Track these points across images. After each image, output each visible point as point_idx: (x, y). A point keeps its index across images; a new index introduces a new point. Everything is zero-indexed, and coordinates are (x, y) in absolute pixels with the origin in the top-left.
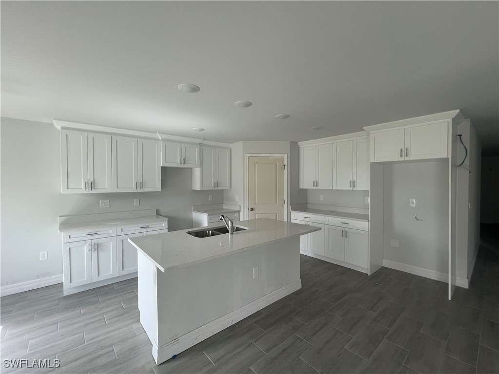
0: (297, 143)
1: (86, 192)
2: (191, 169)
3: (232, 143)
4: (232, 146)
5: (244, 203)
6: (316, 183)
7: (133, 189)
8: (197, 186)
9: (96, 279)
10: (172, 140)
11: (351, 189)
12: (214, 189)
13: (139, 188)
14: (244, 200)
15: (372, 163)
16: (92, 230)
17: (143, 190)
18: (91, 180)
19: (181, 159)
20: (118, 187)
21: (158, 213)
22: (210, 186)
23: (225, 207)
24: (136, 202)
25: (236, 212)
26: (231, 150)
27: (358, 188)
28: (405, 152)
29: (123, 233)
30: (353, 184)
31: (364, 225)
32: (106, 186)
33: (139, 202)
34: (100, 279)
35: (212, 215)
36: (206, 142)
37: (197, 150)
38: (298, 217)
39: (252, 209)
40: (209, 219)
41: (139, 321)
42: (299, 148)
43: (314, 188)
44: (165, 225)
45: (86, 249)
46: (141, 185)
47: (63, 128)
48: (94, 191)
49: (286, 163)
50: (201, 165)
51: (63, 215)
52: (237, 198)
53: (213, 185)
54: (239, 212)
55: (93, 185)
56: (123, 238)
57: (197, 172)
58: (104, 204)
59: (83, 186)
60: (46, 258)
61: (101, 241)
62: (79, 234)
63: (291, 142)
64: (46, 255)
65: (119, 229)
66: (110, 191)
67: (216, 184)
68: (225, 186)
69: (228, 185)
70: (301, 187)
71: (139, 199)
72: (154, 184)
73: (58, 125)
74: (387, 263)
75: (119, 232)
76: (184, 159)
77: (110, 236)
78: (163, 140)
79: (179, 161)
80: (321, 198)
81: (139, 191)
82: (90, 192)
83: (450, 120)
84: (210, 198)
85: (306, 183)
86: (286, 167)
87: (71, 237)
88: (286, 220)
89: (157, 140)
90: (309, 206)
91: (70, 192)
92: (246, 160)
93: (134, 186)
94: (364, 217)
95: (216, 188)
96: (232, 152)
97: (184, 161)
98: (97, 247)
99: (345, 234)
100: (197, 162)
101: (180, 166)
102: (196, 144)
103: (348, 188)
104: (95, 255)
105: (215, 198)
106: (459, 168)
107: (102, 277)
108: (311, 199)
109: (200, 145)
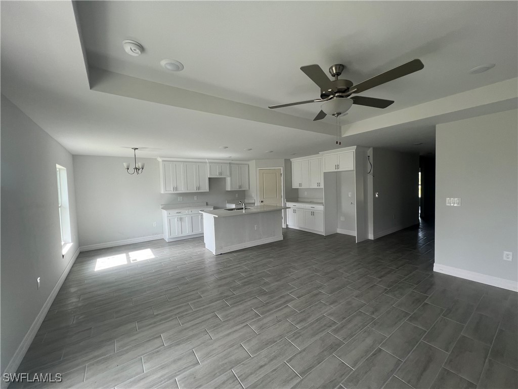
0: (289, 159)
2: (225, 178)
3: (248, 161)
4: (249, 163)
5: (257, 198)
6: (300, 185)
7: (195, 191)
8: (228, 188)
9: (181, 235)
10: (214, 163)
11: (318, 187)
14: (257, 196)
15: (324, 173)
16: (179, 211)
17: (200, 191)
18: (175, 186)
21: (207, 204)
23: (247, 200)
24: (195, 198)
25: (252, 203)
26: (248, 166)
27: (321, 187)
28: (337, 167)
29: (192, 213)
30: (319, 184)
31: (321, 208)
32: (182, 190)
33: (197, 198)
35: (237, 205)
36: (232, 162)
37: (228, 166)
38: (290, 205)
39: (262, 202)
41: (205, 247)
42: (291, 162)
43: (300, 187)
44: (212, 208)
45: (176, 219)
46: (199, 188)
47: (163, 161)
48: (177, 192)
49: (282, 173)
50: (231, 175)
51: (163, 204)
52: (253, 195)
53: (238, 188)
54: (254, 203)
55: (177, 189)
56: (192, 215)
57: (228, 180)
58: (180, 199)
59: (172, 189)
60: (156, 226)
61: (182, 216)
62: (173, 212)
63: (285, 160)
64: (156, 224)
65: (190, 211)
66: (184, 192)
67: (240, 187)
68: (245, 188)
69: (247, 187)
70: (293, 187)
71: (196, 196)
72: (205, 188)
73: (160, 160)
74: (339, 231)
77: (186, 213)
78: (209, 163)
79: (218, 174)
80: (306, 194)
81: (198, 191)
82: (175, 192)
83: (354, 151)
84: (237, 195)
85: (295, 185)
86: (282, 175)
87: (170, 213)
88: (283, 206)
89: (206, 163)
90: (299, 200)
91: (166, 192)
92: (258, 172)
93: (195, 189)
94: (321, 203)
95: (240, 189)
96: (250, 167)
97: (221, 174)
98: (181, 219)
99: (313, 213)
100: (228, 173)
101: (219, 177)
102: (227, 163)
103: (316, 187)
104: (180, 223)
105: (240, 195)
106: (369, 174)
107: (184, 234)
108: (300, 195)
109: (230, 163)
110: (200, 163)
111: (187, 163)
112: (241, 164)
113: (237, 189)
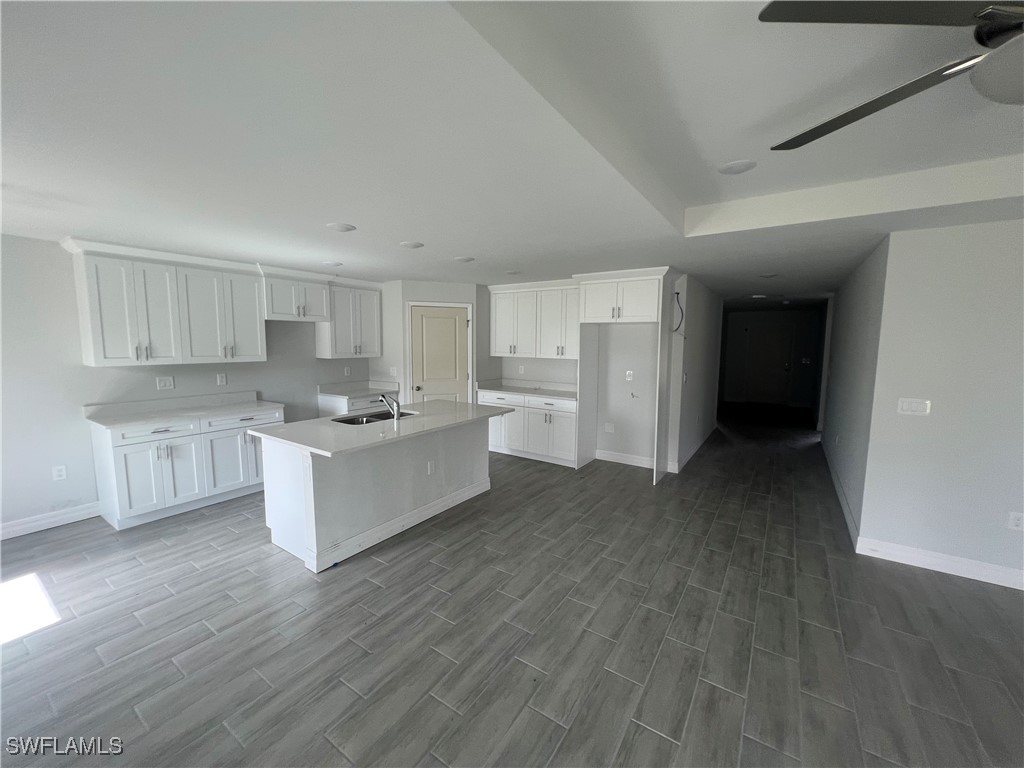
0: (486, 287)
1: (138, 363)
2: (314, 323)
3: (382, 282)
4: (383, 286)
5: (405, 378)
6: (513, 349)
7: (219, 357)
8: (325, 350)
9: (171, 502)
10: (281, 277)
11: (558, 357)
12: (355, 356)
13: (229, 356)
14: (405, 374)
15: (581, 324)
16: (161, 426)
17: (237, 360)
18: (145, 343)
19: (299, 308)
20: (194, 354)
21: (259, 397)
22: (348, 353)
23: (371, 385)
24: (219, 380)
25: (392, 392)
26: (381, 294)
27: (567, 356)
28: (617, 312)
29: (212, 429)
30: (561, 350)
31: (571, 405)
32: (172, 353)
33: (224, 380)
34: (178, 501)
35: (355, 398)
36: (339, 280)
37: (325, 294)
38: (488, 397)
39: (419, 389)
40: (351, 405)
41: (270, 542)
42: (489, 294)
43: (511, 355)
44: (279, 415)
45: (151, 454)
46: (233, 350)
47: (88, 253)
48: (151, 362)
49: (470, 318)
50: (332, 318)
51: (90, 402)
52: (393, 371)
53: (353, 350)
54: (397, 393)
55: (149, 352)
56: (211, 436)
57: (325, 330)
58: (161, 383)
59: (131, 353)
60: (64, 477)
61: (175, 442)
62: (139, 430)
63: (477, 285)
64: (64, 472)
65: (204, 423)
66: (180, 361)
67: (358, 349)
68: (372, 351)
69: (377, 349)
70: (493, 354)
71: (224, 375)
72: (256, 349)
74: (601, 454)
75: (205, 427)
76: (304, 308)
77: (190, 431)
78: (268, 276)
79: (295, 311)
80: (522, 370)
81: (229, 360)
82: (144, 363)
83: (661, 277)
84: (346, 371)
85: (499, 348)
86: (470, 323)
87: (126, 436)
88: (470, 401)
89: (256, 275)
90: (504, 382)
91: (107, 363)
92: (408, 310)
93: (220, 353)
94: (571, 395)
95: (358, 356)
96: (384, 298)
97: (303, 310)
98: (171, 451)
99: (549, 418)
100: (325, 312)
101: (297, 319)
102: (321, 282)
103: (555, 356)
104: (166, 463)
105: (354, 372)
106: (674, 334)
107: (182, 498)
108: (507, 372)
109: (330, 284)
110: (234, 274)
111: (189, 271)
112: (362, 288)
113: (349, 354)
